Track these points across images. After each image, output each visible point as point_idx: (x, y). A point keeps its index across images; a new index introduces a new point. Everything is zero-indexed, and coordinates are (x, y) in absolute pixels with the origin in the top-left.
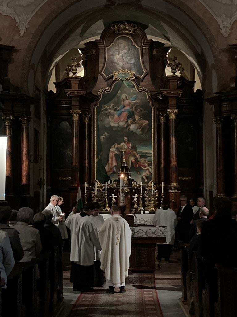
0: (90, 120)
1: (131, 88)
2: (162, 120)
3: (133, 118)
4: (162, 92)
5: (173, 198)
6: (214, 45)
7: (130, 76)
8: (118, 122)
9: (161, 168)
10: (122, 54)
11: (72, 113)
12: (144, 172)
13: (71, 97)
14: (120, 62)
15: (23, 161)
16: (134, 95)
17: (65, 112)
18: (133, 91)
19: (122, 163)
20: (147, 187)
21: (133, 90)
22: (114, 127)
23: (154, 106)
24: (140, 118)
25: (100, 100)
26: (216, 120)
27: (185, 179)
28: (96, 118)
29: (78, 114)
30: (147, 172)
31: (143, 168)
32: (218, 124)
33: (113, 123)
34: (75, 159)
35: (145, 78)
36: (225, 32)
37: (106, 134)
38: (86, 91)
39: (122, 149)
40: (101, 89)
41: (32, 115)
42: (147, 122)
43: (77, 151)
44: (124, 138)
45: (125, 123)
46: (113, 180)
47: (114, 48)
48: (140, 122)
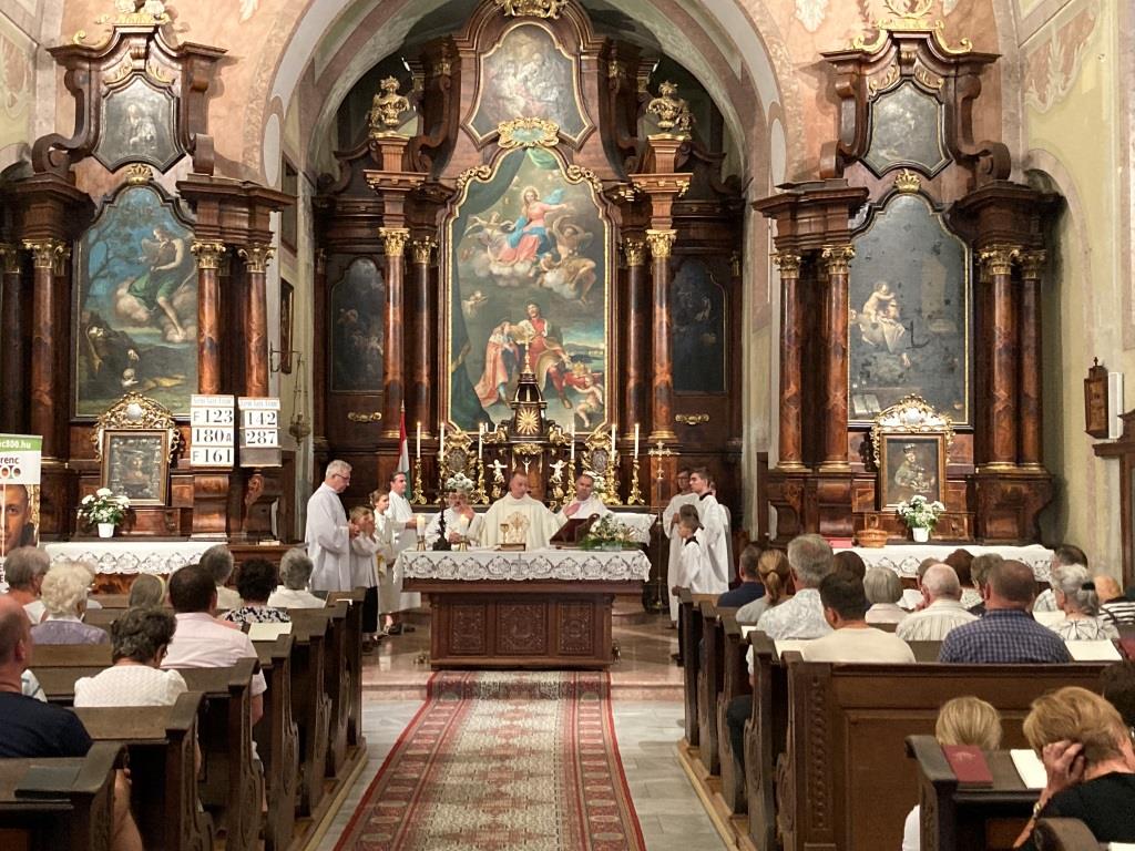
0: (434, 254)
1: (547, 171)
2: (633, 260)
3: (552, 253)
4: (633, 180)
5: (660, 471)
6: (779, 53)
7: (547, 135)
8: (512, 263)
9: (628, 388)
10: (526, 73)
11: (386, 238)
12: (582, 401)
13: (381, 193)
14: (519, 97)
15: (251, 369)
16: (558, 188)
17: (365, 233)
18: (554, 177)
19: (521, 375)
20: (589, 441)
21: (552, 174)
22: (500, 276)
23: (611, 220)
24: (574, 252)
25: (462, 203)
26: (782, 261)
27: (692, 420)
28: (451, 250)
29: (402, 239)
30: (590, 401)
31: (580, 390)
32: (786, 270)
34: (394, 365)
35: (588, 142)
36: (810, 15)
37: (479, 295)
38: (426, 176)
39: (523, 337)
40: (466, 171)
41: (275, 241)
42: (591, 264)
43: (398, 343)
44: (526, 310)
46: (496, 420)
47: (504, 56)
48: (570, 265)
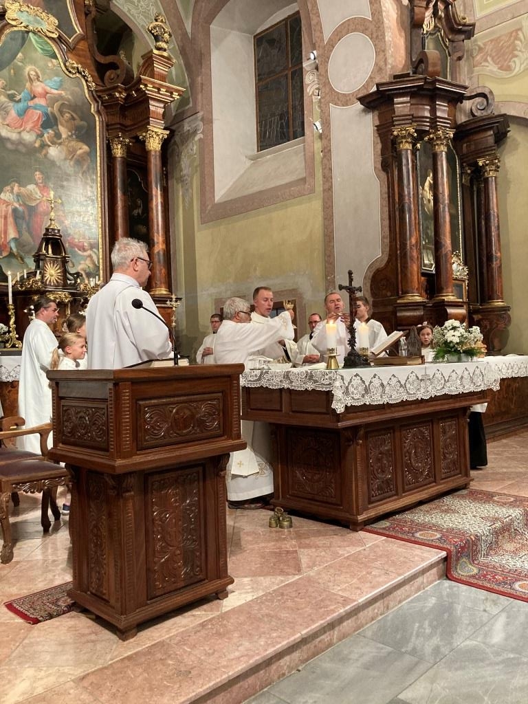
1: (48, 58)
2: (118, 151)
3: (54, 131)
7: (49, 27)
8: (19, 130)
16: (57, 75)
18: (54, 66)
21: (52, 62)
22: (8, 139)
23: (101, 115)
24: (71, 136)
30: (88, 262)
33: (7, 129)
35: (79, 46)
39: (30, 200)
42: (86, 148)
44: (34, 175)
45: (37, 138)
48: (70, 145)
